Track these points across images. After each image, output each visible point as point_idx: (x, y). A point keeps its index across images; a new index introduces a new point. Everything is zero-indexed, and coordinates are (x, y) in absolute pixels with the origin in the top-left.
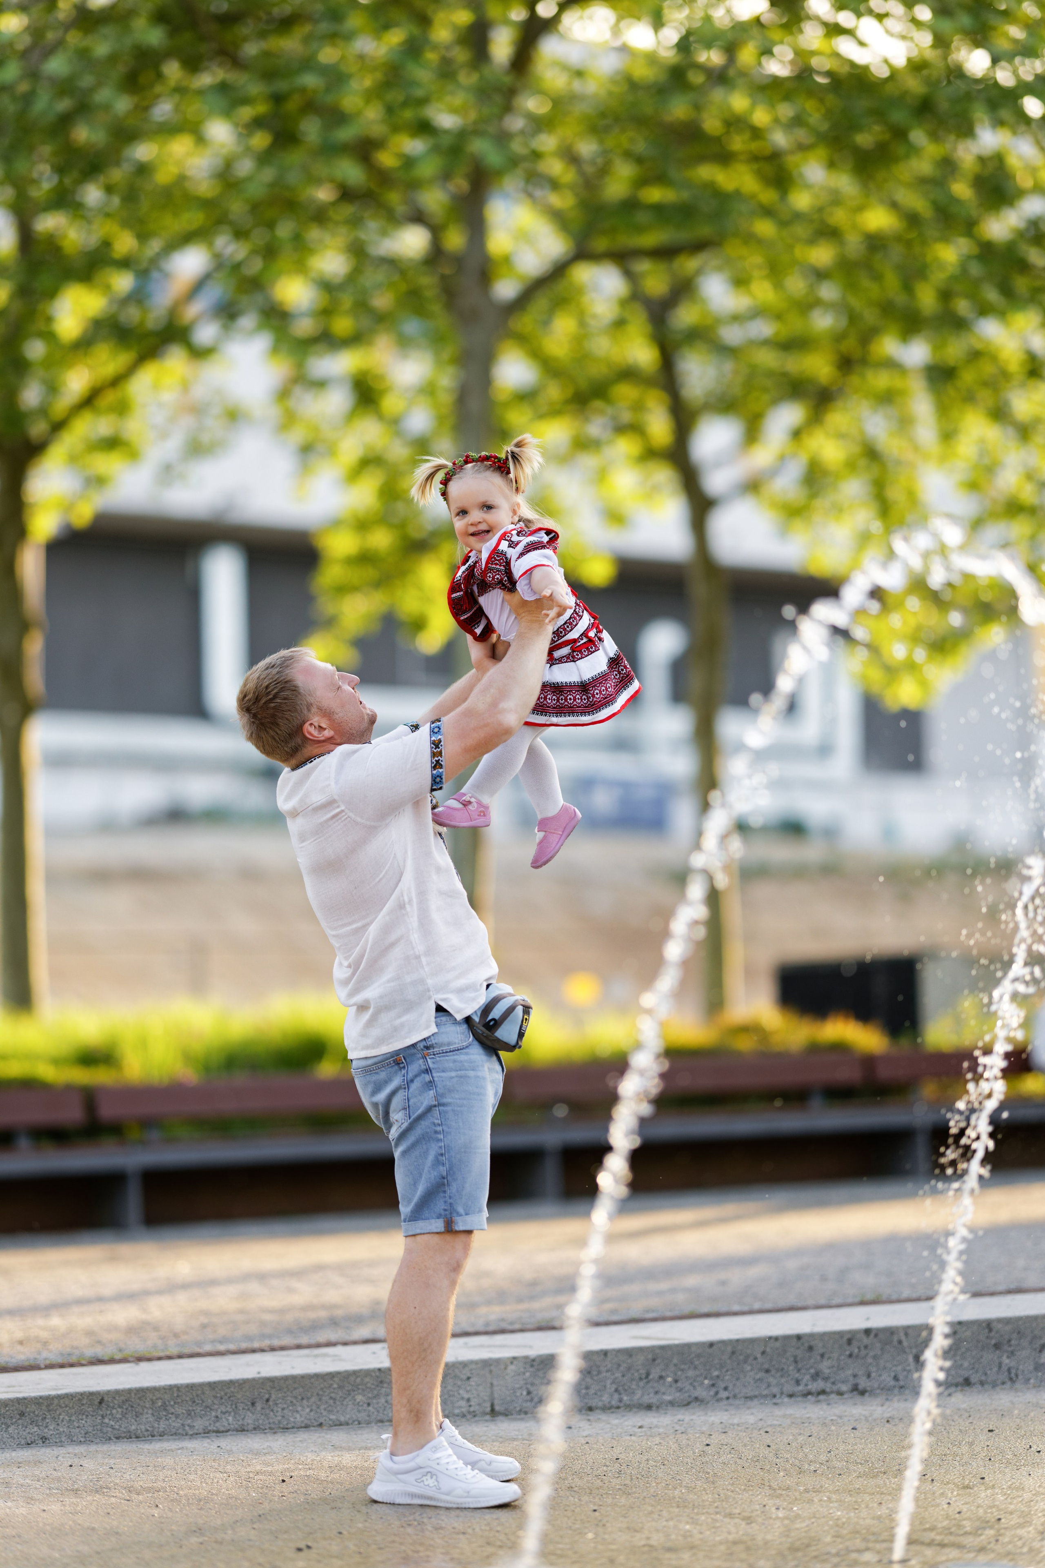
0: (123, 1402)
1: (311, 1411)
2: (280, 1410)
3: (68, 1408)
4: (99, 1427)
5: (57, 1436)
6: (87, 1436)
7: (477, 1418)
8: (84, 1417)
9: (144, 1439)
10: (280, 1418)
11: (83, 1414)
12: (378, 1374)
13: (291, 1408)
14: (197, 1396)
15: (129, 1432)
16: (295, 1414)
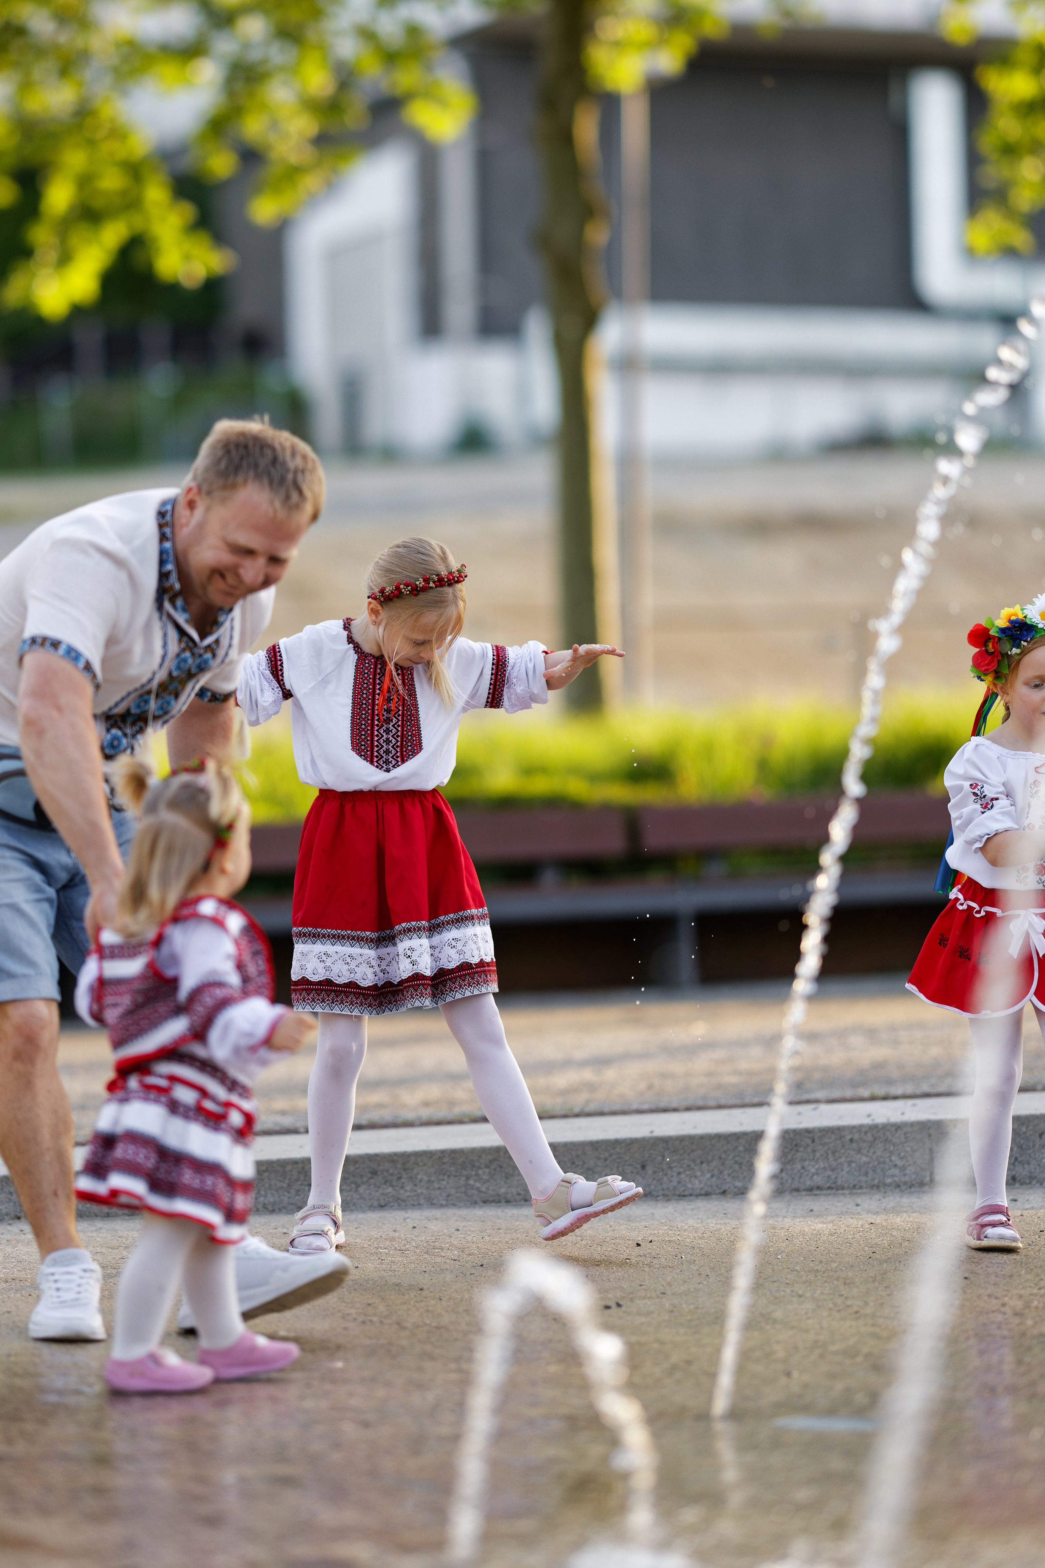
0: (491, 1161)
1: (712, 1176)
2: (674, 1174)
3: (426, 1167)
4: (463, 1189)
5: (415, 1198)
6: (449, 1198)
7: (913, 1189)
8: (445, 1177)
9: (515, 1203)
10: (675, 1184)
11: (444, 1174)
12: (792, 1136)
13: (688, 1172)
14: (577, 1156)
15: (498, 1195)
16: (693, 1179)
